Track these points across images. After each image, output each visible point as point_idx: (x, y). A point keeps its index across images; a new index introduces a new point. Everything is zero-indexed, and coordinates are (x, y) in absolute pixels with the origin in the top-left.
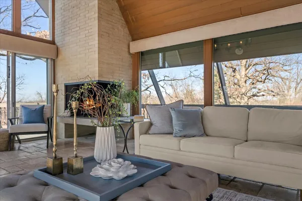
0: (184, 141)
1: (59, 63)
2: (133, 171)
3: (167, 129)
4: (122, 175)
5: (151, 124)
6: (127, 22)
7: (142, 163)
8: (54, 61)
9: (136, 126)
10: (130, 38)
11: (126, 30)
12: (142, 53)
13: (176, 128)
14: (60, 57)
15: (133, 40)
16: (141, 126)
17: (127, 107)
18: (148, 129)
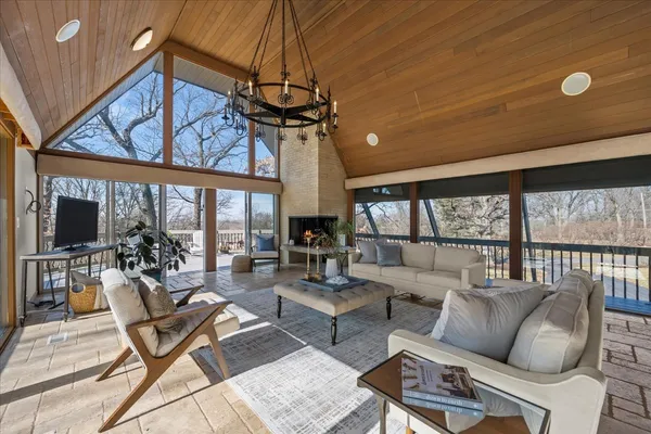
0: (384, 269)
1: (284, 198)
2: (347, 282)
3: (373, 260)
4: (341, 283)
5: (361, 255)
6: (343, 163)
7: (351, 279)
8: (279, 196)
9: (350, 257)
10: (345, 176)
11: (343, 169)
12: (357, 190)
13: (379, 259)
14: (285, 193)
15: (349, 178)
16: (353, 257)
17: (342, 239)
18: (358, 259)
